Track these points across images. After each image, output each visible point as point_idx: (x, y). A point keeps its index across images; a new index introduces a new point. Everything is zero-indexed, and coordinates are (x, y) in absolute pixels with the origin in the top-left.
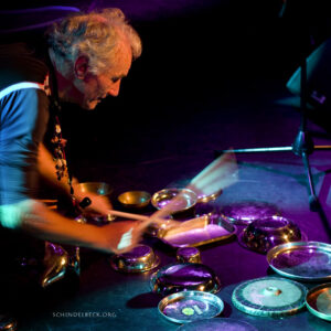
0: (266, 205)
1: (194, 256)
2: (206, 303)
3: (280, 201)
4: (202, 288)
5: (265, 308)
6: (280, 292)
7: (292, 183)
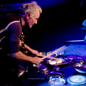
0: (76, 55)
1: (58, 69)
2: (61, 81)
3: (80, 55)
4: (60, 77)
5: (76, 83)
6: (80, 79)
7: (84, 50)
